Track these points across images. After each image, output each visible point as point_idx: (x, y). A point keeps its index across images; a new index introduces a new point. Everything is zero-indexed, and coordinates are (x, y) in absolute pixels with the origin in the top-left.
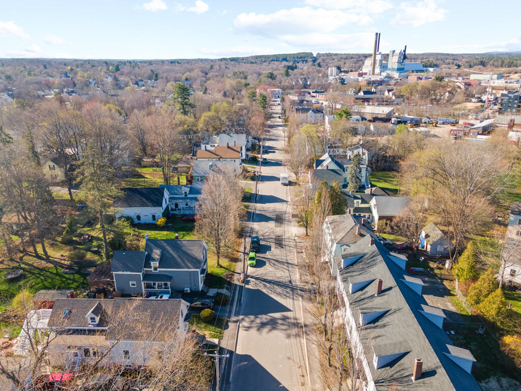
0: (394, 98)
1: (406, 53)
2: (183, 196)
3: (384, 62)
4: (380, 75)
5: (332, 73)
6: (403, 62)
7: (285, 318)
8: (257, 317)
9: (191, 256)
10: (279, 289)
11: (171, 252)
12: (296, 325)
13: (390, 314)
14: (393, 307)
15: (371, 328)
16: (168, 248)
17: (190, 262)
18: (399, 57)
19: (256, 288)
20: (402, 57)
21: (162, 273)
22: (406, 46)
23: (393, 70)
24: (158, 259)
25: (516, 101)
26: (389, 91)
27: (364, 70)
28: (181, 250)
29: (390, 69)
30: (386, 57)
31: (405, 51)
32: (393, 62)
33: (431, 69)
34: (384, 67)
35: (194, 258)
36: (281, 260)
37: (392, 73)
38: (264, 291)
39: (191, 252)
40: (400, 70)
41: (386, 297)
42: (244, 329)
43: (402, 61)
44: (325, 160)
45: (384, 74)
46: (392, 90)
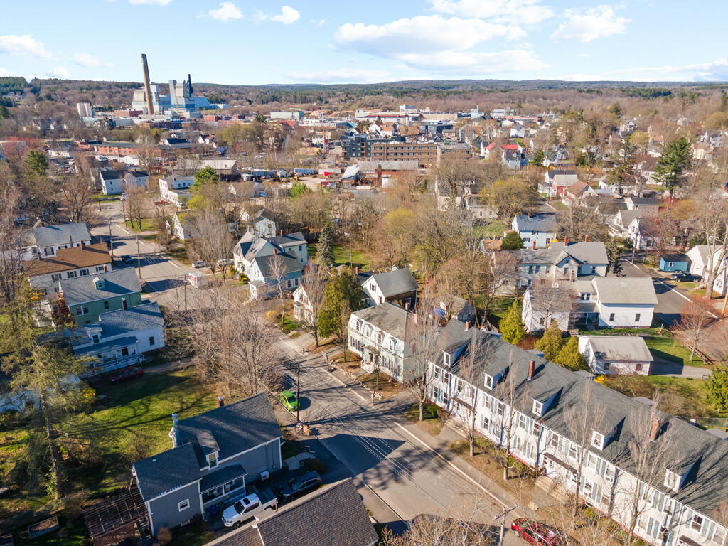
0: (215, 146)
1: (192, 83)
2: (92, 343)
3: (160, 96)
4: (163, 114)
5: (85, 112)
6: (190, 96)
7: (408, 453)
8: (378, 468)
9: (258, 422)
10: (363, 424)
11: (226, 426)
12: (426, 455)
13: (566, 392)
14: (564, 383)
15: (555, 414)
16: (220, 423)
17: (263, 431)
18: (185, 90)
19: (335, 435)
20: (188, 90)
21: (224, 467)
22: (189, 75)
23: (179, 106)
24: (216, 446)
25: (359, 144)
26: (204, 137)
27: (136, 107)
28: (241, 419)
29: (175, 106)
30: (164, 88)
31: (189, 81)
32: (178, 96)
33: (221, 106)
34: (165, 104)
35: (265, 423)
36: (321, 388)
37: (180, 111)
38: (347, 433)
39: (257, 416)
40: (189, 107)
41: (544, 376)
42: (380, 488)
43: (188, 94)
44: (251, 243)
45: (169, 113)
46: (208, 135)
